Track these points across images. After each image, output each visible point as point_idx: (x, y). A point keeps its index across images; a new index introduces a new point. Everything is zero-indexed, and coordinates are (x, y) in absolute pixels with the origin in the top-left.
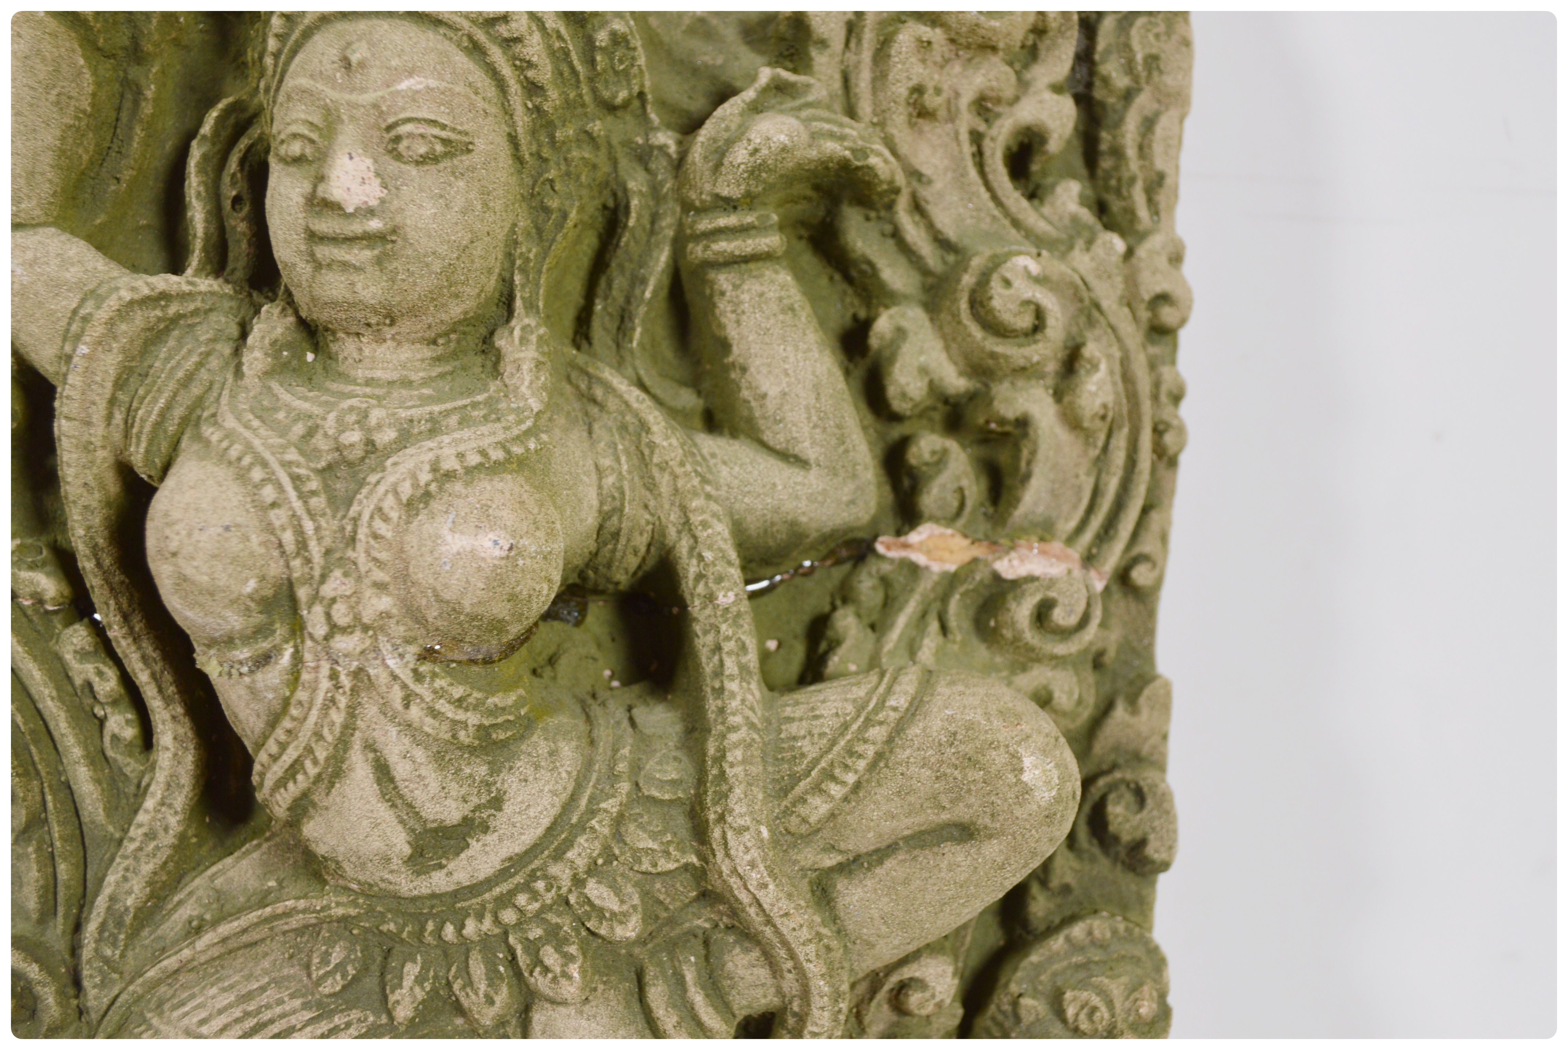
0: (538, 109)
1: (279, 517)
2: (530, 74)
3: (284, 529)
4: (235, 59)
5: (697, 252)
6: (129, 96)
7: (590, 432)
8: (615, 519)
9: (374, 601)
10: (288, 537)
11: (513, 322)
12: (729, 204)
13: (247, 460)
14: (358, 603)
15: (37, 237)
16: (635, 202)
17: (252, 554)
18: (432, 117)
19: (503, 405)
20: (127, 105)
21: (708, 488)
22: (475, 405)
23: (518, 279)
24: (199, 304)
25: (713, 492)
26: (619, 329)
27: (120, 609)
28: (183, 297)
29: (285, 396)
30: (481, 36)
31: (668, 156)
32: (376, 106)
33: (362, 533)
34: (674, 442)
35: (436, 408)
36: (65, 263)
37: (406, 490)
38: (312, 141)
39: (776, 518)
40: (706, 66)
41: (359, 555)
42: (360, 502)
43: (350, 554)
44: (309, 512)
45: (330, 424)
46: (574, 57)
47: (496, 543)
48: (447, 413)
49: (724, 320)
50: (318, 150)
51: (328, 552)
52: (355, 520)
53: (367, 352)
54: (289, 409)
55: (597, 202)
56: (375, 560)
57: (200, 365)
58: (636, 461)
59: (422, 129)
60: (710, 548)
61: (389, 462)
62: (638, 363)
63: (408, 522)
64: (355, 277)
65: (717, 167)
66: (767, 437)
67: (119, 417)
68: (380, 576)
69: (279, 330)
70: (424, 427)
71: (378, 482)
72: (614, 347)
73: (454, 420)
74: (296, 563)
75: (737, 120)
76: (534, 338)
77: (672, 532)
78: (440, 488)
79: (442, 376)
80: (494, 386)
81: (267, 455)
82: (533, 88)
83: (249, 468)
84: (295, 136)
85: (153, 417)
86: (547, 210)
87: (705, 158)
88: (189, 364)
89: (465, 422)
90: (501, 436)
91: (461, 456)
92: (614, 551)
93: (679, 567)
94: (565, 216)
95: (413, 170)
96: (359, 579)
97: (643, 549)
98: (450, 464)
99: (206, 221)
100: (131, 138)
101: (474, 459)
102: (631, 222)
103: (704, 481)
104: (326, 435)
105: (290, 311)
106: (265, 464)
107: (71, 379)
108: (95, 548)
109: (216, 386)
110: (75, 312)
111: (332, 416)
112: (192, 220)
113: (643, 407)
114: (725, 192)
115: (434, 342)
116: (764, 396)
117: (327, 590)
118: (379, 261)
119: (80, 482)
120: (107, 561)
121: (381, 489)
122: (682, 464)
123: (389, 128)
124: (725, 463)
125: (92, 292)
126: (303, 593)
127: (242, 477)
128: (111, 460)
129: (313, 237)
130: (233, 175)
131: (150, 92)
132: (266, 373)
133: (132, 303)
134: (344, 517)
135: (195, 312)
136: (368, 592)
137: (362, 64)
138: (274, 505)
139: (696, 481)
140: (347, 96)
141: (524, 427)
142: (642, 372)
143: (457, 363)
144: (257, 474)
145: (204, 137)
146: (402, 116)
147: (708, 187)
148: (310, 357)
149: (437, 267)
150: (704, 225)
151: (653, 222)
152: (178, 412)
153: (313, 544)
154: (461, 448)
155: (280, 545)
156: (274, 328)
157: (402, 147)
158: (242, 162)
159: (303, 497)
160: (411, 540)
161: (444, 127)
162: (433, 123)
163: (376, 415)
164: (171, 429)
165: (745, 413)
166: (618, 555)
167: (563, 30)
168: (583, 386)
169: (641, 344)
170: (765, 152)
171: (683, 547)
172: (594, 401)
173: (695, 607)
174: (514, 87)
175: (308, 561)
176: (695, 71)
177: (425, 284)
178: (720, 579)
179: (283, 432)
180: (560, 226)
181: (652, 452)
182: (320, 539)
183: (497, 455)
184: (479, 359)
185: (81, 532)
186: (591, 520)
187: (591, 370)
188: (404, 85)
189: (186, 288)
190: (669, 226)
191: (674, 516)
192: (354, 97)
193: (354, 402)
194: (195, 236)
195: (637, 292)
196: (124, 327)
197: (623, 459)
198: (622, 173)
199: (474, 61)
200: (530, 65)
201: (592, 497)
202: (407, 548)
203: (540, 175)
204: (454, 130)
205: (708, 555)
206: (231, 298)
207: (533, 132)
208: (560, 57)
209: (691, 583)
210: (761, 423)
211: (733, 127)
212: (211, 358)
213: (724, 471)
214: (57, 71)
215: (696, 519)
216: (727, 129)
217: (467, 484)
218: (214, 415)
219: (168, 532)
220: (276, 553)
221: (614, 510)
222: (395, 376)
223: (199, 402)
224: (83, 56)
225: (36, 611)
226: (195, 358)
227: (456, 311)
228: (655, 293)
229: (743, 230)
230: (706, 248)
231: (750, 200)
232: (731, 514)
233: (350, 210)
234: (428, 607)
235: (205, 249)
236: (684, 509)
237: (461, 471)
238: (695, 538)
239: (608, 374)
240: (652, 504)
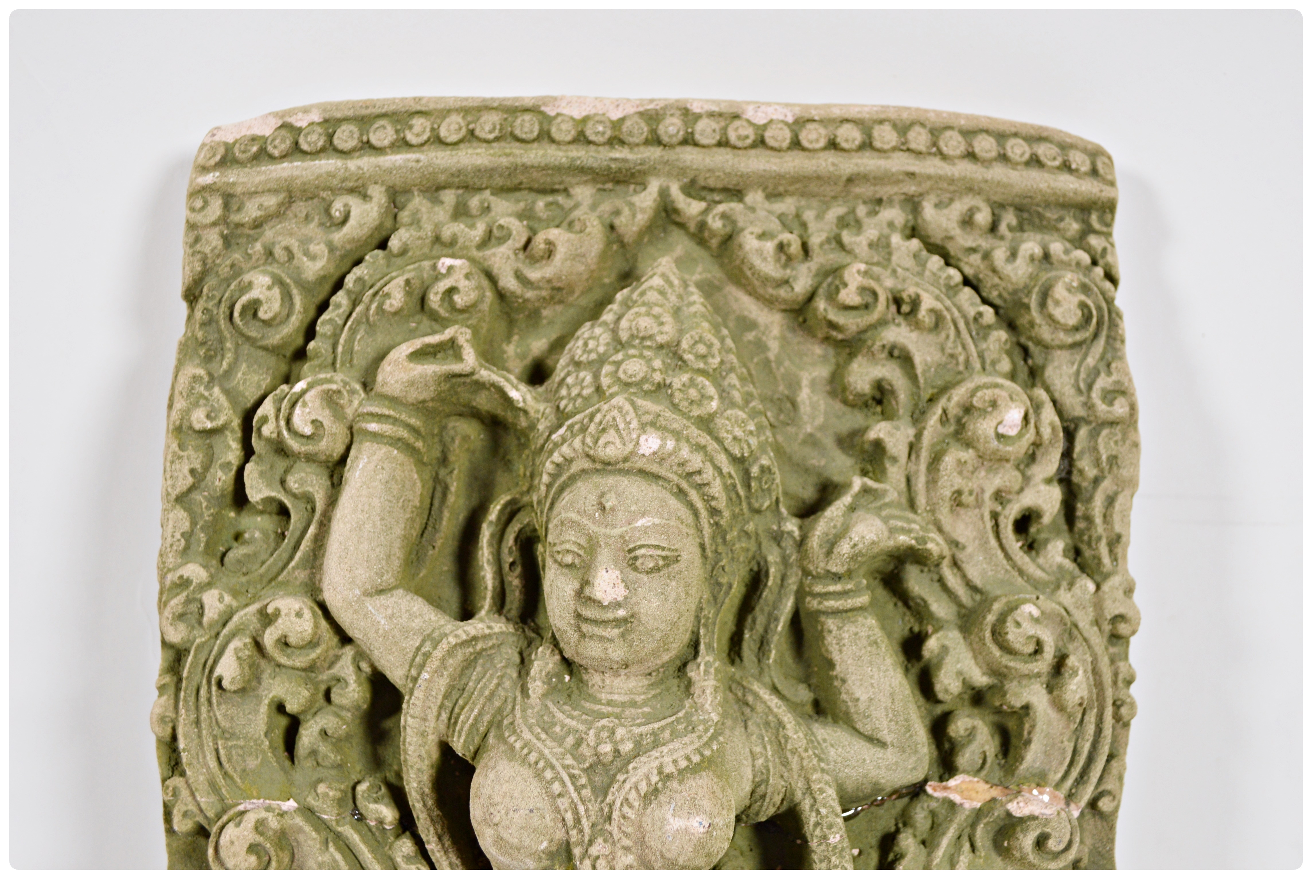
0: (717, 524)
1: (563, 803)
2: (713, 503)
3: (566, 811)
4: (504, 458)
5: (813, 604)
6: (439, 489)
7: (746, 728)
8: (763, 787)
9: (623, 858)
10: (569, 816)
11: (699, 660)
12: (837, 577)
13: (541, 764)
14: (613, 859)
15: (393, 599)
16: (772, 570)
17: (546, 826)
18: (657, 543)
19: (695, 718)
20: (438, 495)
21: (822, 765)
22: (678, 721)
23: (702, 631)
24: (494, 641)
25: (826, 767)
26: (760, 649)
27: (437, 833)
28: (485, 637)
29: (559, 715)
30: (684, 485)
31: (794, 538)
32: (622, 537)
33: (615, 815)
34: (801, 735)
35: (656, 725)
36: (412, 617)
37: (643, 787)
38: (580, 556)
39: (865, 781)
40: (814, 467)
41: (613, 828)
42: (613, 794)
43: (607, 826)
44: (581, 799)
45: (591, 737)
46: (739, 487)
47: (701, 823)
48: (662, 729)
49: (830, 648)
50: (583, 561)
51: (593, 825)
52: (611, 806)
53: (608, 682)
54: (563, 726)
55: (748, 569)
56: (624, 832)
57: (498, 685)
58: (776, 747)
59: (651, 552)
60: (824, 806)
61: (631, 767)
62: (773, 673)
63: (644, 809)
64: (607, 645)
65: (829, 553)
66: (859, 726)
67: (444, 716)
68: (627, 842)
69: (551, 666)
70: (650, 739)
71: (625, 781)
72: (756, 660)
73: (667, 734)
74: (574, 833)
75: (841, 520)
76: (712, 670)
77: (799, 795)
78: (664, 785)
79: (655, 696)
80: (688, 703)
81: (554, 761)
82: (714, 512)
83: (543, 770)
84: (568, 551)
85: (470, 721)
86: (720, 585)
87: (821, 546)
88: (492, 686)
89: (675, 735)
90: (697, 745)
91: (675, 762)
92: (761, 806)
93: (803, 817)
94: (730, 586)
95: (645, 578)
96: (613, 843)
97: (778, 803)
98: (670, 769)
99: (494, 578)
100: (441, 519)
101: (683, 764)
102: (770, 583)
103: (820, 760)
104: (588, 745)
105: (557, 652)
106: (553, 767)
107: (416, 693)
108: (423, 794)
109: (510, 700)
110: (418, 649)
111: (592, 732)
112: (484, 577)
113: (780, 711)
114: (834, 570)
115: (650, 674)
116: (857, 700)
117: (593, 851)
118: (623, 635)
119: (417, 754)
120: (430, 803)
121: (627, 786)
122: (806, 750)
123: (630, 551)
124: (832, 746)
125: (429, 635)
126: (577, 851)
127: (539, 775)
128: (437, 740)
129: (579, 616)
130: (510, 548)
131: (453, 489)
132: (543, 695)
133: (456, 645)
134: (602, 802)
135: (493, 647)
136: (619, 853)
137: (612, 509)
138: (560, 795)
139: (815, 761)
140: (603, 530)
141: (709, 734)
142: (776, 680)
143: (663, 687)
144: (548, 774)
145: (491, 522)
146: (638, 543)
147: (822, 565)
148: (567, 678)
149: (658, 636)
150: (818, 589)
151: (783, 580)
152: (487, 718)
153: (584, 821)
154: (675, 757)
155: (564, 820)
156: (547, 664)
157: (638, 563)
158: (516, 539)
159: (578, 789)
160: (647, 820)
161: (663, 549)
162: (657, 547)
163: (620, 732)
164: (482, 729)
165: (844, 709)
166: (764, 808)
167: (733, 473)
168: (740, 694)
169: (775, 661)
170: (861, 546)
171: (806, 805)
172: (747, 704)
173: (814, 844)
174: (704, 514)
175: (581, 831)
176: (807, 470)
177: (650, 647)
178: (830, 827)
179: (560, 741)
180: (727, 593)
181: (786, 742)
182: (588, 817)
183: (696, 759)
184: (676, 681)
185: (415, 785)
186: (748, 788)
187: (745, 683)
188: (640, 523)
189: (487, 631)
190: (794, 583)
191: (801, 784)
192: (608, 531)
193: (604, 722)
194: (486, 588)
195: (772, 626)
196: (451, 661)
197: (769, 747)
198: (764, 551)
199: (679, 500)
200: (713, 498)
201: (748, 773)
202: (644, 825)
203: (716, 563)
204: (669, 549)
205: (823, 811)
206: (513, 634)
207: (713, 538)
208: (730, 489)
209: (811, 828)
210: (855, 716)
211: (839, 525)
212: (505, 679)
213: (832, 752)
214: (403, 486)
215: (815, 787)
216: (835, 527)
217: (681, 782)
218: (512, 723)
219: (492, 810)
220: (560, 825)
221: (762, 781)
222: (626, 698)
223: (500, 711)
224: (418, 472)
225: (378, 828)
226: (495, 681)
227: (666, 657)
228: (783, 627)
229: (844, 594)
230: (820, 603)
231: (849, 574)
232: (836, 780)
233: (606, 603)
234: (656, 861)
235: (493, 598)
236: (808, 781)
237: (676, 773)
238: (815, 800)
239: (756, 687)
240: (786, 774)
